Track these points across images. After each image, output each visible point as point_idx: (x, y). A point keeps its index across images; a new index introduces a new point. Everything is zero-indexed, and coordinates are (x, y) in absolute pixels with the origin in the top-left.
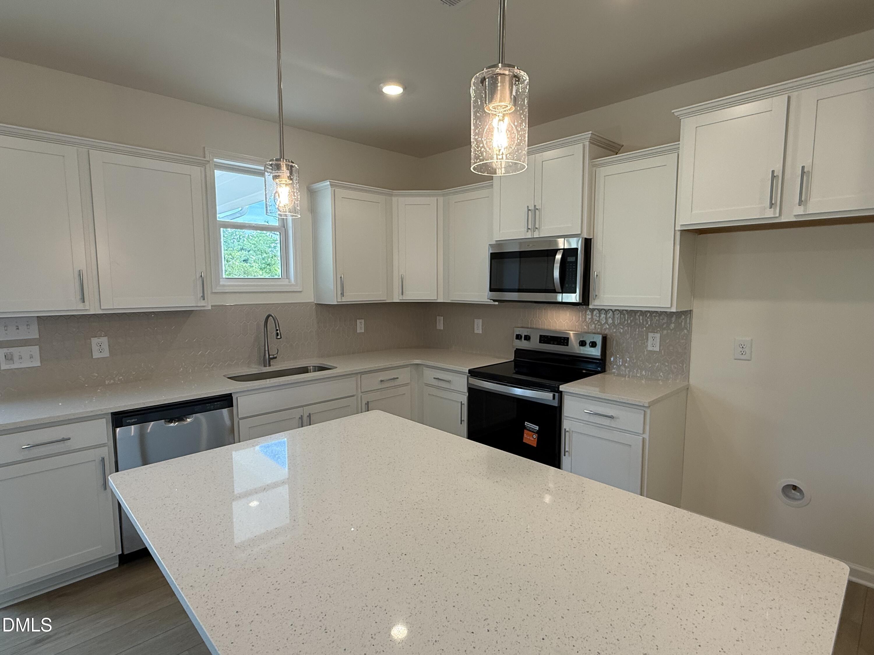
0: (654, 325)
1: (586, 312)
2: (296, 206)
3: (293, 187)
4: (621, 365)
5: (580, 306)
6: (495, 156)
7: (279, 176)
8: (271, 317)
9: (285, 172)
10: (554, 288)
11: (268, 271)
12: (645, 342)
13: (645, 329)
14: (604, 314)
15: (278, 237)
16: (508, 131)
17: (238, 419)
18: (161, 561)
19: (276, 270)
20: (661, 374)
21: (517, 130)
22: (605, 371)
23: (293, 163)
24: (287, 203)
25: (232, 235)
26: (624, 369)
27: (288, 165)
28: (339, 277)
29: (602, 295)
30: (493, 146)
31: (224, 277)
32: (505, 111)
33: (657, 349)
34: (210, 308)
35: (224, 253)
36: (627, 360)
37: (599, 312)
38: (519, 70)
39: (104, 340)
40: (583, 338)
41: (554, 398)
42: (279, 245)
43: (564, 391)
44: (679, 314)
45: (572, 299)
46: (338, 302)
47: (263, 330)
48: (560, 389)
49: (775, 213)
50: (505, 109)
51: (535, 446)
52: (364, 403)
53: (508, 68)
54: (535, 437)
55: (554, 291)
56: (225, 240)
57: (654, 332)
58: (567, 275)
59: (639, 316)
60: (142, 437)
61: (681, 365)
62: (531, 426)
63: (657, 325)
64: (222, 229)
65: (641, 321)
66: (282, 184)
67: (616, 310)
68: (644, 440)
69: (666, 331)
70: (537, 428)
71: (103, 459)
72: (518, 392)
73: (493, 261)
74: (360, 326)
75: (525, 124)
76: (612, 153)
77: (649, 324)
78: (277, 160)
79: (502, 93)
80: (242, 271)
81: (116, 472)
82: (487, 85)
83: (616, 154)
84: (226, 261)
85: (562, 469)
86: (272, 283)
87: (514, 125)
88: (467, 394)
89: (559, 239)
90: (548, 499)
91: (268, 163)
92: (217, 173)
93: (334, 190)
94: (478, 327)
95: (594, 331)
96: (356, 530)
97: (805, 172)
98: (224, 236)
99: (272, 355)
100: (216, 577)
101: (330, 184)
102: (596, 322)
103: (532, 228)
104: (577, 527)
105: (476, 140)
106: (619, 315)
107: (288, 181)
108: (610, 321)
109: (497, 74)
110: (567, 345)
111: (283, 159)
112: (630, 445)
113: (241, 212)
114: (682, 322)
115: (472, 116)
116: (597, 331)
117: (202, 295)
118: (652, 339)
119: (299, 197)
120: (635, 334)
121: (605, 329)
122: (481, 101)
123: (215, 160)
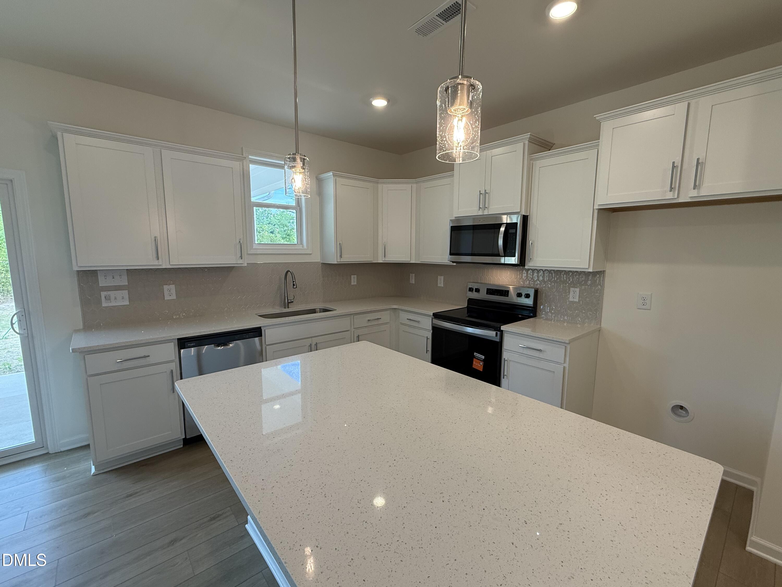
0: (575, 282)
1: (522, 271)
2: (307, 189)
3: (305, 174)
4: (549, 312)
5: (519, 267)
6: (455, 148)
7: (295, 166)
8: (289, 272)
9: (299, 163)
10: (498, 253)
11: (288, 239)
12: (567, 295)
13: (567, 284)
14: (537, 273)
15: (295, 215)
16: (465, 128)
17: (265, 346)
18: (211, 442)
19: (294, 239)
20: (579, 319)
21: (472, 127)
22: (536, 316)
23: (305, 156)
24: (301, 186)
25: (262, 213)
26: (550, 314)
27: (302, 158)
28: (338, 243)
29: (535, 259)
30: (453, 140)
31: (256, 242)
32: (463, 113)
33: (577, 300)
34: (246, 265)
35: (257, 227)
36: (553, 308)
37: (533, 271)
38: (474, 81)
39: (173, 287)
40: (520, 291)
41: (496, 335)
42: (295, 221)
43: (504, 331)
44: (594, 274)
45: (512, 261)
46: (337, 262)
47: (283, 282)
48: (502, 329)
49: (674, 195)
50: (463, 112)
51: (482, 371)
52: (356, 336)
53: (466, 79)
54: (481, 364)
55: (498, 255)
56: (257, 217)
57: (575, 287)
58: (509, 243)
59: (563, 275)
60: (199, 356)
61: (595, 312)
62: (479, 355)
63: (577, 282)
64: (255, 208)
65: (565, 279)
66: (297, 172)
67: (545, 270)
68: (564, 368)
69: (584, 286)
70: (483, 357)
71: (172, 371)
72: (470, 330)
73: (452, 232)
74: (354, 280)
75: (479, 123)
76: (546, 150)
77: (571, 281)
78: (293, 154)
79: (462, 99)
80: (269, 240)
81: (181, 379)
82: (450, 93)
83: (549, 150)
84: (258, 232)
85: (501, 387)
86: (290, 248)
87: (470, 123)
88: (432, 331)
89: (503, 216)
90: (490, 410)
91: (287, 156)
92: (252, 166)
93: (336, 179)
94: (441, 281)
95: (528, 286)
96: (348, 426)
97: (699, 163)
98: (257, 214)
99: (290, 300)
100: (249, 455)
101: (333, 175)
102: (530, 279)
103: (483, 208)
104: (511, 430)
105: (441, 135)
106: (548, 274)
107: (301, 170)
108: (541, 278)
109: (458, 84)
110: (508, 296)
111: (298, 153)
112: (554, 372)
113: (268, 196)
114: (597, 280)
115: (438, 117)
116: (531, 285)
117: (240, 255)
118: (573, 293)
119: (309, 182)
120: (560, 289)
121: (537, 284)
122: (445, 106)
123: (250, 157)
